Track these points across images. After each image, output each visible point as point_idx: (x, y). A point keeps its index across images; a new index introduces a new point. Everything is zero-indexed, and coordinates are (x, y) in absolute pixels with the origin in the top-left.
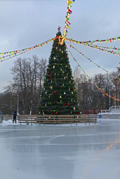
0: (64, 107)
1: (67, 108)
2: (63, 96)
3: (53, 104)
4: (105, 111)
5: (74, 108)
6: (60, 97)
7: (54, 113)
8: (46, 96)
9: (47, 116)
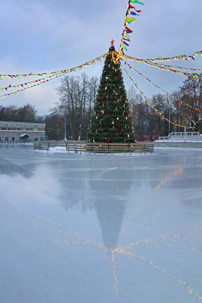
0: (117, 134)
1: (121, 136)
2: (116, 122)
3: (104, 131)
5: (128, 136)
6: (113, 123)
8: (97, 122)
9: (97, 144)
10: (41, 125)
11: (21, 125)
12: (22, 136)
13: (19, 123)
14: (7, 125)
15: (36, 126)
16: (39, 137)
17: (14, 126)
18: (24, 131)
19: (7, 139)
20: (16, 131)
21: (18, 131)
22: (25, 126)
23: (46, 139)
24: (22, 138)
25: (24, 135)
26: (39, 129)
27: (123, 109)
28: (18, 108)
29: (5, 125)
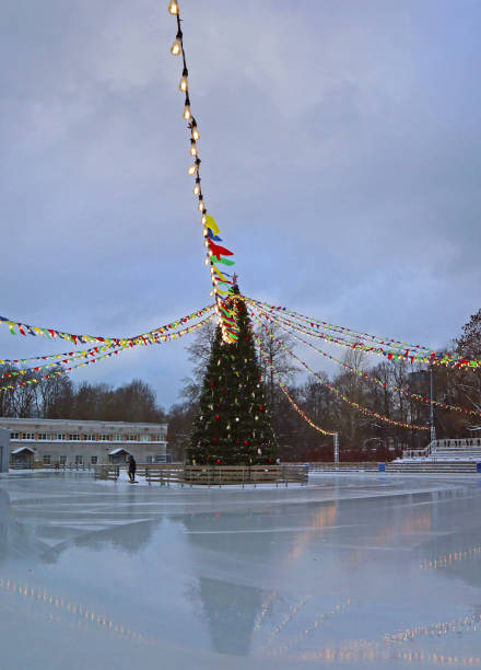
0: (235, 449)
1: (243, 451)
2: (234, 425)
3: (212, 443)
4: (413, 454)
5: (259, 451)
6: (228, 428)
7: (212, 462)
8: (201, 426)
9: (200, 467)
10: (158, 427)
11: (113, 428)
12: (113, 452)
13: (108, 424)
14: (80, 428)
15: (146, 429)
16: (152, 454)
17: (95, 431)
18: (120, 442)
19: (78, 459)
20: (102, 441)
21: (106, 441)
22: (121, 429)
23: (169, 460)
24: (112, 457)
25: (118, 450)
26: (153, 437)
27: (251, 400)
28: (114, 389)
29: (76, 429)
